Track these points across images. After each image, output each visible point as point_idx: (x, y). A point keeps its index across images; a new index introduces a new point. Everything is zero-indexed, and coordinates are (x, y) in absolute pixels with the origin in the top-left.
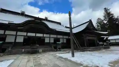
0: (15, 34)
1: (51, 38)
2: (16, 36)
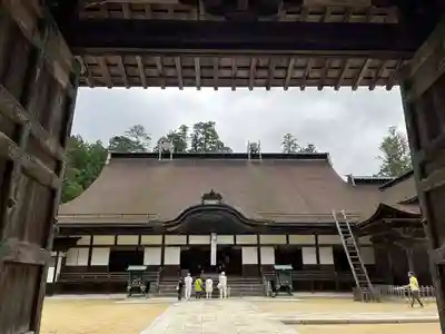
0: (160, 242)
1: (262, 249)
2: (163, 246)
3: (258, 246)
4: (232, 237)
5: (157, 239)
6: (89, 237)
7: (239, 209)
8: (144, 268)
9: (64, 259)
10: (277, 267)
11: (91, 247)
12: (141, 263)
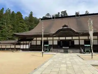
0: (52, 39)
2: (53, 40)
3: (79, 40)
4: (71, 37)
5: (51, 38)
6: (36, 38)
7: (73, 29)
8: (48, 45)
9: (31, 43)
10: (85, 45)
11: (36, 40)
12: (48, 44)
